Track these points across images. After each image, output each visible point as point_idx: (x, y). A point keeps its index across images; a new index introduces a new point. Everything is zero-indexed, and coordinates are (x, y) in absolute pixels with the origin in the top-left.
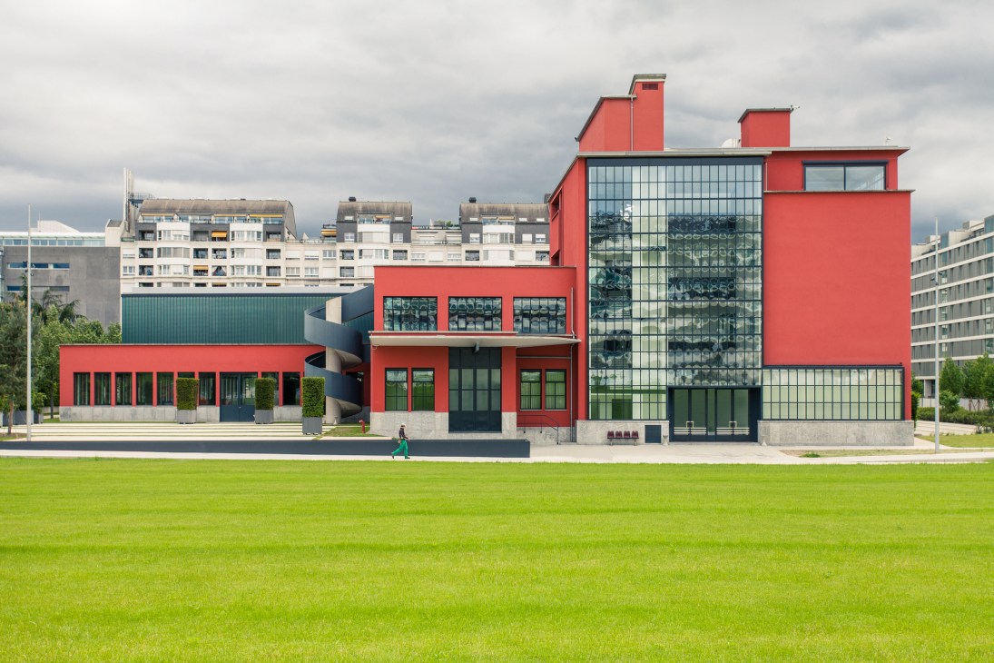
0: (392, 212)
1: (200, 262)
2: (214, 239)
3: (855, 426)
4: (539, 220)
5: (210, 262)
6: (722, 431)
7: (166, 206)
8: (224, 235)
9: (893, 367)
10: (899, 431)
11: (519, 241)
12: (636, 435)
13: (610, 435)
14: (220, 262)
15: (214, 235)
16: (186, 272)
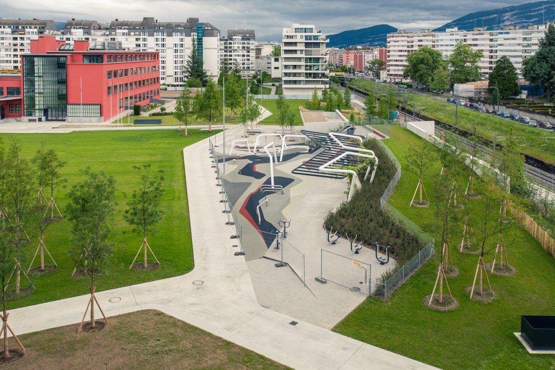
0: (85, 25)
1: (15, 42)
2: (20, 34)
3: (89, 118)
4: (137, 28)
5: (19, 42)
6: (60, 118)
7: (3, 22)
8: (23, 33)
9: (98, 105)
10: (99, 119)
11: (129, 35)
12: (36, 120)
13: (29, 120)
14: (22, 42)
15: (20, 33)
16: (10, 45)
